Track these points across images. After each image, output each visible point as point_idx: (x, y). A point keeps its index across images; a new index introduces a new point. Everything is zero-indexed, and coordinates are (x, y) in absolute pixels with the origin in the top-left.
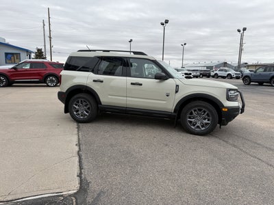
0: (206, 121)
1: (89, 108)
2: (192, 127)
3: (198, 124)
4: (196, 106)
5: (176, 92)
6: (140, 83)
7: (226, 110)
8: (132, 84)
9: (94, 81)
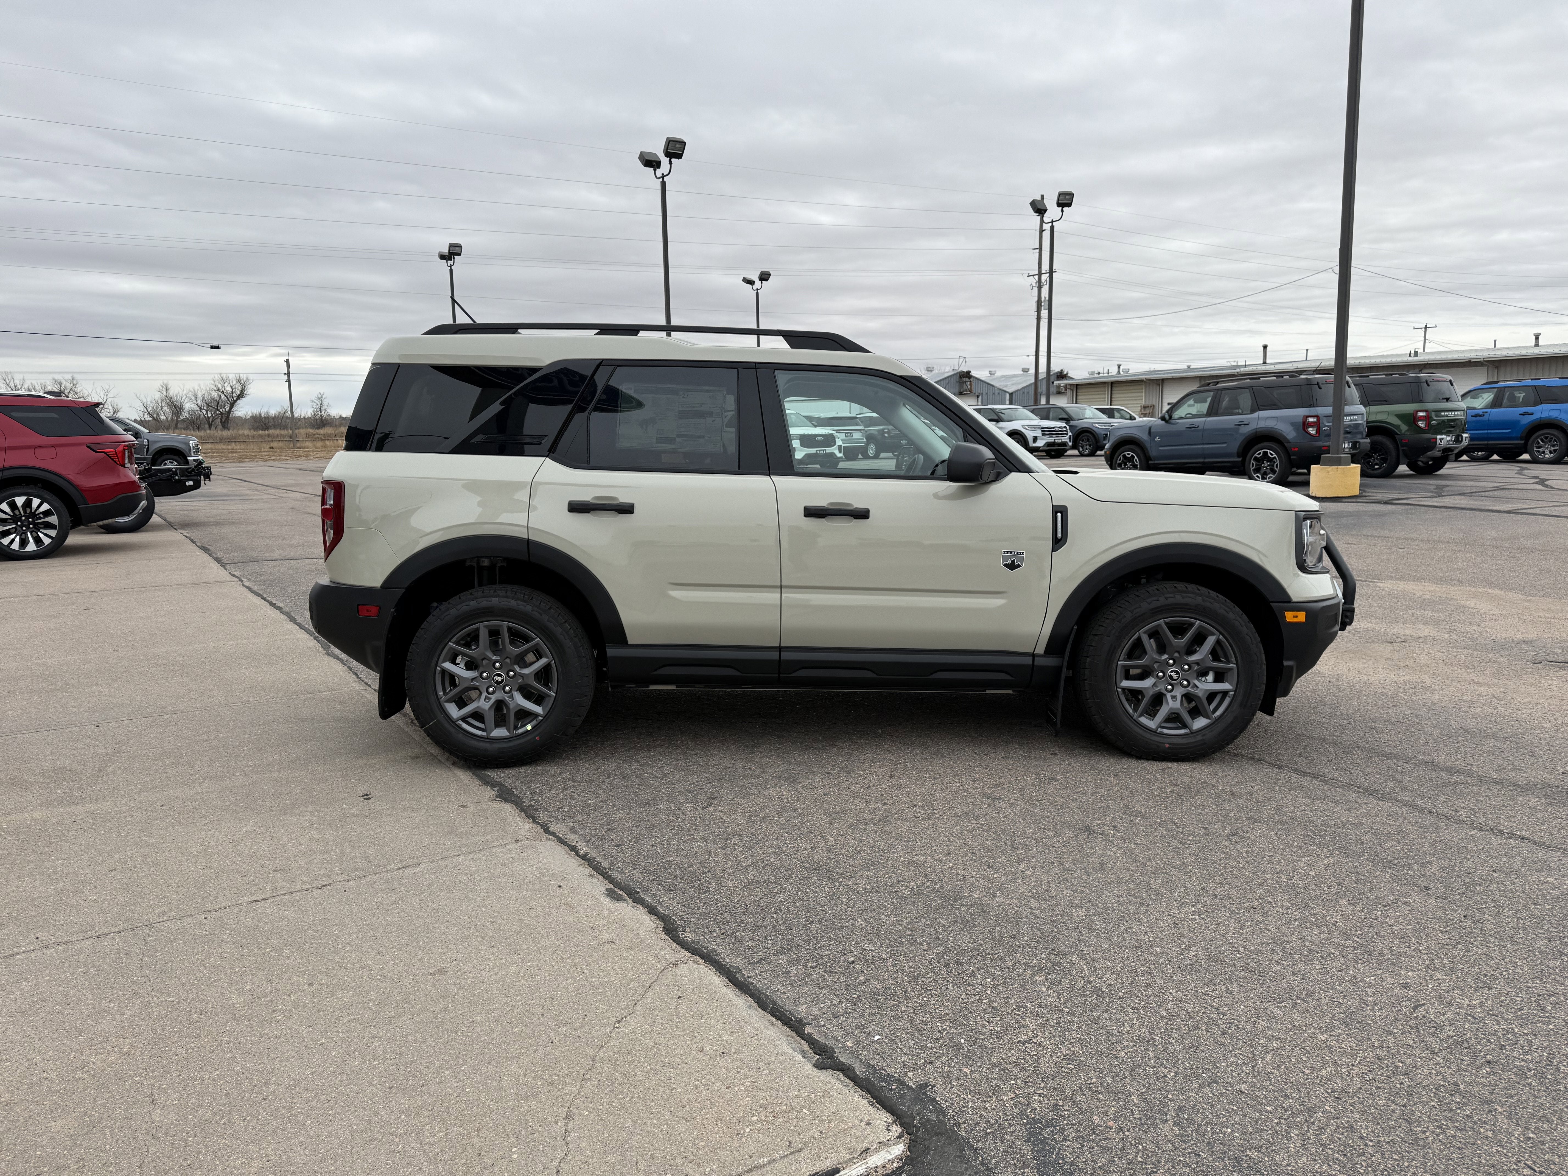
0: (1208, 684)
1: (544, 675)
2: (1144, 720)
3: (1173, 703)
4: (1157, 612)
5: (1058, 542)
6: (858, 504)
7: (1301, 617)
8: (811, 513)
9: (576, 508)
